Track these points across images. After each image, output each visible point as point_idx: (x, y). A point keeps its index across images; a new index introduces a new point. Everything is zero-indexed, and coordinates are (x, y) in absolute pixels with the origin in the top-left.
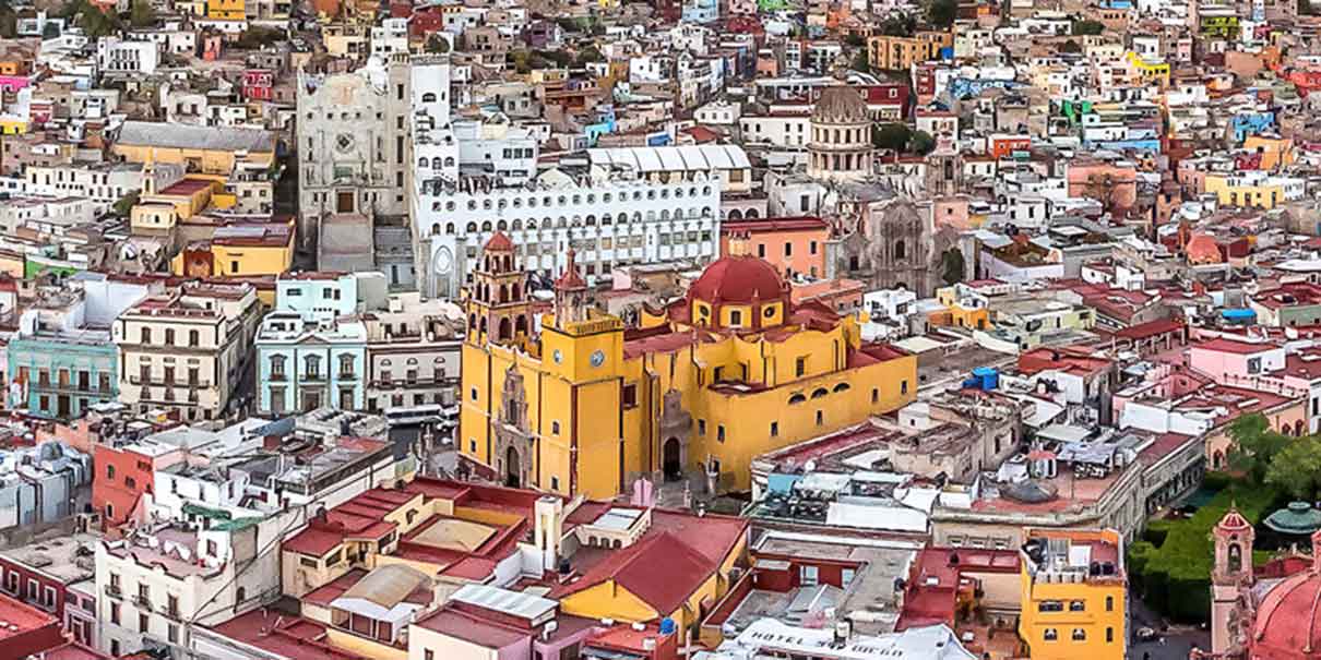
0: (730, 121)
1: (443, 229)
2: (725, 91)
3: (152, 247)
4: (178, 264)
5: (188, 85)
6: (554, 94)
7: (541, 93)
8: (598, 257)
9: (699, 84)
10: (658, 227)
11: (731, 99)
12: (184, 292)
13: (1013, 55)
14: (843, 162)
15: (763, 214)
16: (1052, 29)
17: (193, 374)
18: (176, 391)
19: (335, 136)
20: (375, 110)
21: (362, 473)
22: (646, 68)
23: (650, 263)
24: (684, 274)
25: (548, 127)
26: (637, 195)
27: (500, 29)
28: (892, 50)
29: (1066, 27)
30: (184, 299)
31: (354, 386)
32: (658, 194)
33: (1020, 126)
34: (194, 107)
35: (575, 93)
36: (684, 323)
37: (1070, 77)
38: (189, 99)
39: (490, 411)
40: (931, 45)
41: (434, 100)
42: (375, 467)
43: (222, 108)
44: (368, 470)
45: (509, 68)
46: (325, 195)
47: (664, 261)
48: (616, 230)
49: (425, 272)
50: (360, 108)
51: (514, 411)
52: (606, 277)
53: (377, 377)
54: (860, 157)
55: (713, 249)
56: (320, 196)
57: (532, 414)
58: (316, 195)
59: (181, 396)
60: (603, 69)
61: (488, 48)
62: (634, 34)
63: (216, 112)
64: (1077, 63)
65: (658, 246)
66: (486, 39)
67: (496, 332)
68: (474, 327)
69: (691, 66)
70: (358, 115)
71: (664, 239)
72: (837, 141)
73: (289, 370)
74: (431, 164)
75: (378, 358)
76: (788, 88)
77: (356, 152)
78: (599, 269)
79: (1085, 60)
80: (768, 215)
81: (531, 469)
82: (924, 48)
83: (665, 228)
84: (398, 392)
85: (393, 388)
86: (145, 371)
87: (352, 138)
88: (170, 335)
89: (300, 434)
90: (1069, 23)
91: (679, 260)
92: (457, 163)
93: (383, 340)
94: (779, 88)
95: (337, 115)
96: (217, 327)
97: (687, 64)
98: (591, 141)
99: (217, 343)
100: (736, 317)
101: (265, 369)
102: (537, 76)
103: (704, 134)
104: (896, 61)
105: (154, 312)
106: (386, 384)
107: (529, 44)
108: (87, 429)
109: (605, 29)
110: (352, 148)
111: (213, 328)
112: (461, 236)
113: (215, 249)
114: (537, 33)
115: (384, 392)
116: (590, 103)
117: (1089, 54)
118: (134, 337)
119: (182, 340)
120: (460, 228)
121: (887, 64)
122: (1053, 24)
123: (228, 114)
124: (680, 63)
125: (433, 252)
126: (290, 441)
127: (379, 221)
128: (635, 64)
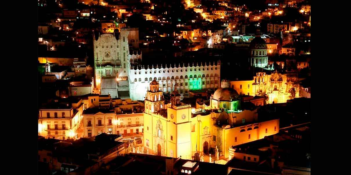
1: (138, 80)
8: (184, 88)
17: (64, 126)
18: (59, 131)
19: (105, 53)
20: (117, 45)
21: (115, 152)
26: (195, 69)
28: (275, 28)
31: (113, 127)
32: (202, 70)
39: (152, 133)
41: (134, 42)
42: (119, 150)
44: (117, 151)
46: (102, 71)
53: (119, 124)
54: (264, 60)
57: (165, 133)
58: (99, 71)
65: (202, 85)
67: (154, 110)
70: (111, 46)
73: (92, 123)
75: (119, 119)
78: (184, 92)
83: (204, 80)
85: (124, 127)
86: (49, 126)
87: (110, 53)
88: (56, 114)
93: (121, 113)
95: (105, 47)
99: (70, 116)
104: (276, 31)
110: (110, 56)
111: (69, 111)
115: (121, 129)
120: (143, 79)
121: (273, 31)
125: (135, 87)
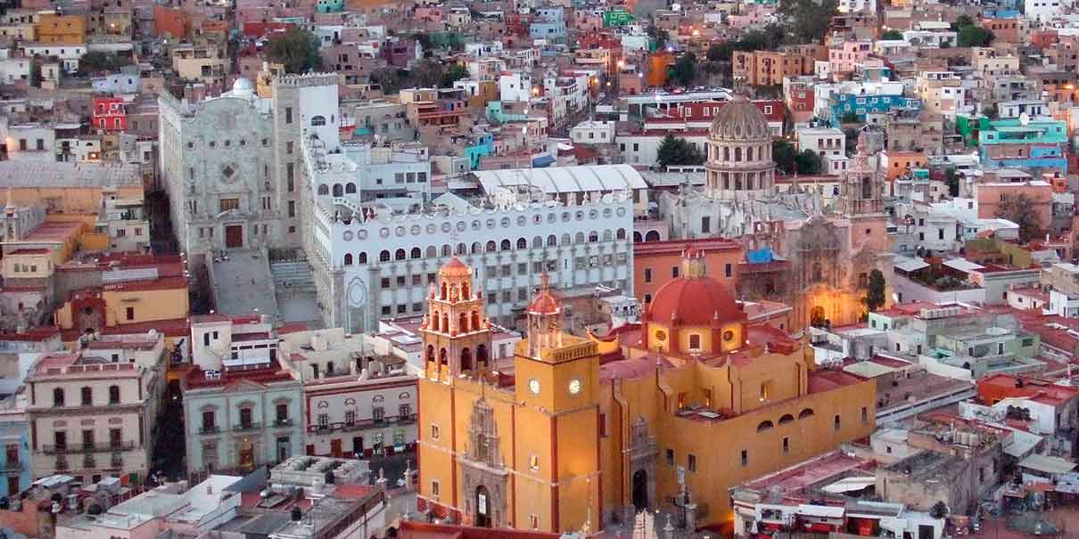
0: (607, 140)
1: (356, 259)
2: (594, 110)
3: (32, 300)
4: (65, 315)
5: (27, 117)
6: (430, 116)
7: (413, 115)
8: (514, 284)
9: (568, 102)
10: (573, 250)
11: (603, 117)
12: (85, 346)
13: (896, 69)
14: (744, 181)
15: (664, 236)
16: (936, 43)
17: (116, 434)
18: (97, 457)
19: (216, 168)
20: (261, 135)
21: (357, 523)
22: (517, 86)
23: (567, 289)
24: (606, 299)
25: (426, 150)
26: (551, 217)
27: (360, 47)
28: (761, 65)
29: (950, 39)
30: (87, 353)
31: (291, 433)
32: (573, 217)
33: (913, 143)
34: (40, 142)
35: (449, 113)
36: (638, 347)
37: (963, 90)
38: (33, 133)
39: (454, 449)
40: (803, 60)
41: (324, 123)
42: (369, 515)
43: (73, 142)
44: (363, 518)
45: (373, 88)
46: (211, 230)
47: (581, 286)
48: (531, 255)
49: (339, 306)
50: (244, 133)
51: (483, 448)
52: (521, 304)
53: (315, 421)
54: (762, 174)
55: (629, 273)
56: (206, 231)
57: (505, 447)
58: (202, 230)
59: (103, 461)
60: (473, 89)
61: (348, 67)
62: (493, 50)
63: (66, 145)
64: (970, 77)
65: (573, 271)
66: (345, 59)
67: (458, 364)
68: (432, 359)
69: (558, 84)
70: (243, 143)
71: (580, 263)
72: (738, 158)
73: (220, 420)
74: (331, 191)
75: (315, 401)
76: (655, 105)
77: (242, 182)
78: (515, 297)
79: (975, 74)
80: (670, 237)
81: (505, 507)
82: (797, 62)
83: (580, 252)
84: (336, 436)
85: (332, 430)
86: (60, 437)
87: (237, 167)
88: (87, 394)
89: (277, 487)
90: (954, 34)
91: (596, 284)
92: (358, 189)
93: (313, 380)
94: (644, 105)
95: (220, 143)
96: (140, 380)
97: (553, 81)
98: (471, 164)
99: (141, 398)
100: (695, 342)
101: (194, 421)
102: (407, 96)
103: (586, 154)
104: (765, 75)
105: (64, 370)
106: (324, 428)
107: (390, 62)
108: (35, 510)
109: (463, 46)
110: (237, 178)
111: (137, 381)
112: (374, 266)
113: (107, 296)
114: (397, 51)
115: (322, 437)
116: (465, 123)
117: (981, 67)
118: (46, 400)
119: (101, 398)
120: (373, 257)
121: (755, 78)
122: (937, 35)
123: (79, 147)
124: (546, 81)
125: (346, 285)
126: (270, 496)
127: (274, 256)
128: (504, 82)
